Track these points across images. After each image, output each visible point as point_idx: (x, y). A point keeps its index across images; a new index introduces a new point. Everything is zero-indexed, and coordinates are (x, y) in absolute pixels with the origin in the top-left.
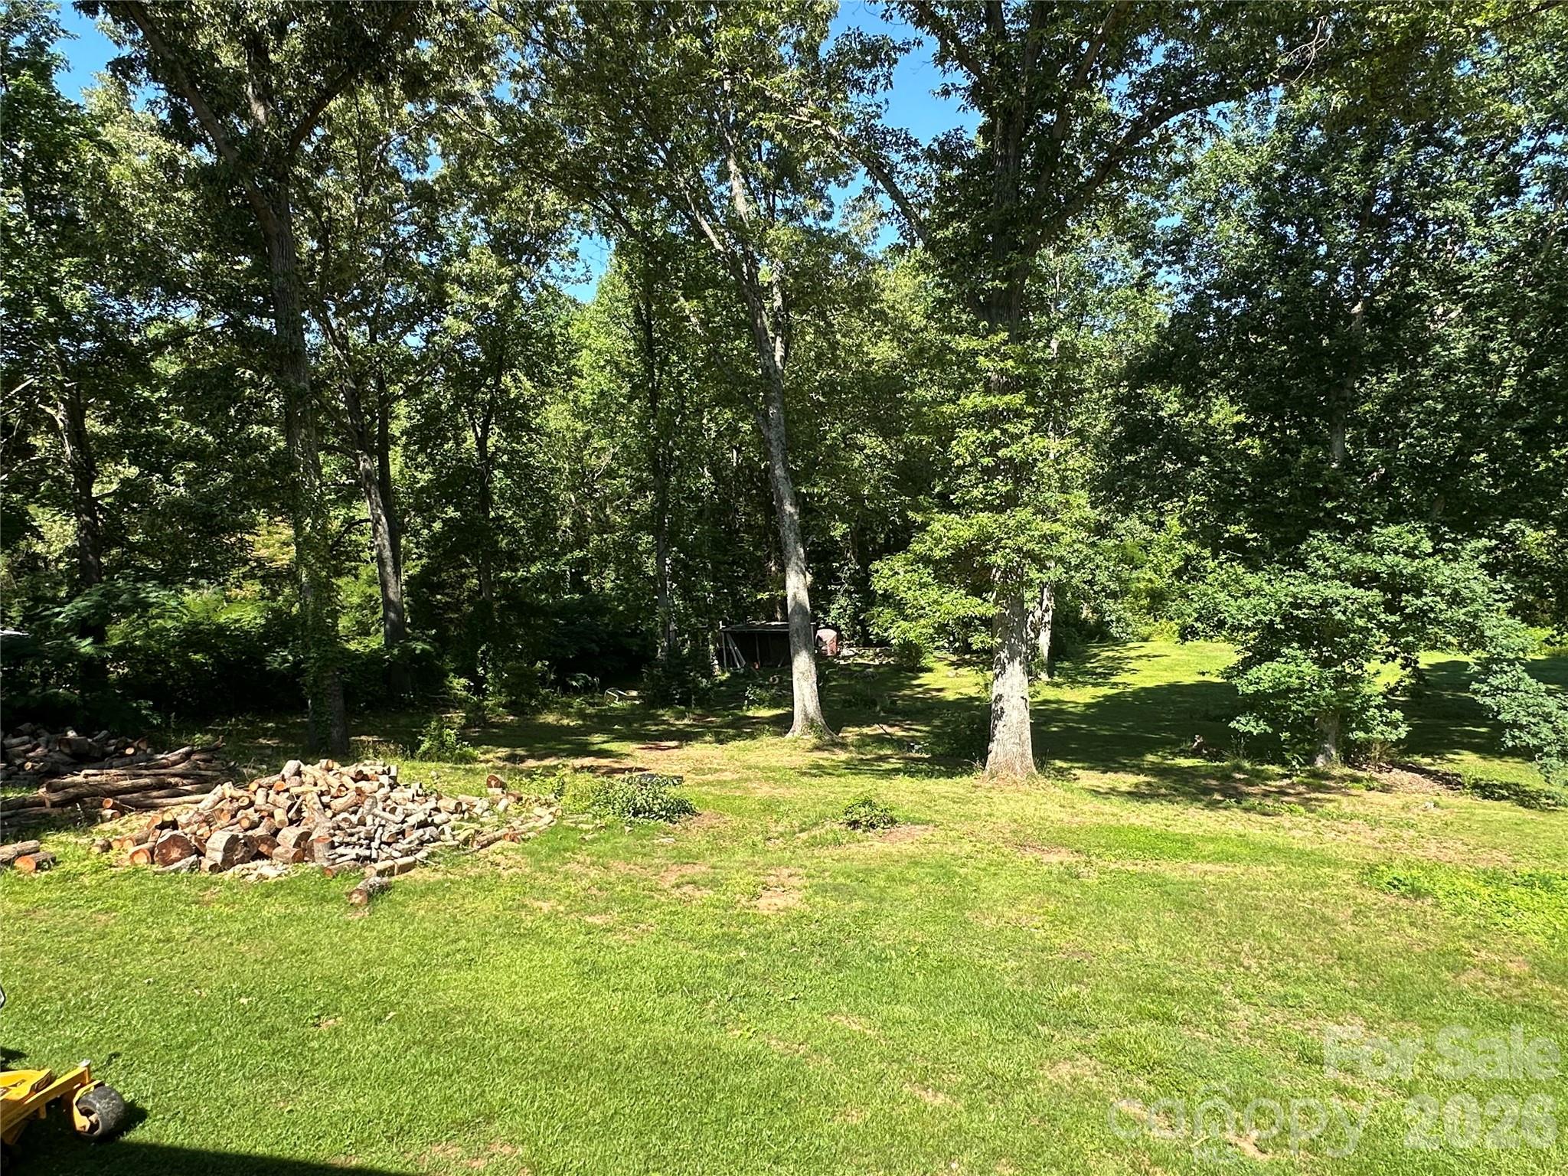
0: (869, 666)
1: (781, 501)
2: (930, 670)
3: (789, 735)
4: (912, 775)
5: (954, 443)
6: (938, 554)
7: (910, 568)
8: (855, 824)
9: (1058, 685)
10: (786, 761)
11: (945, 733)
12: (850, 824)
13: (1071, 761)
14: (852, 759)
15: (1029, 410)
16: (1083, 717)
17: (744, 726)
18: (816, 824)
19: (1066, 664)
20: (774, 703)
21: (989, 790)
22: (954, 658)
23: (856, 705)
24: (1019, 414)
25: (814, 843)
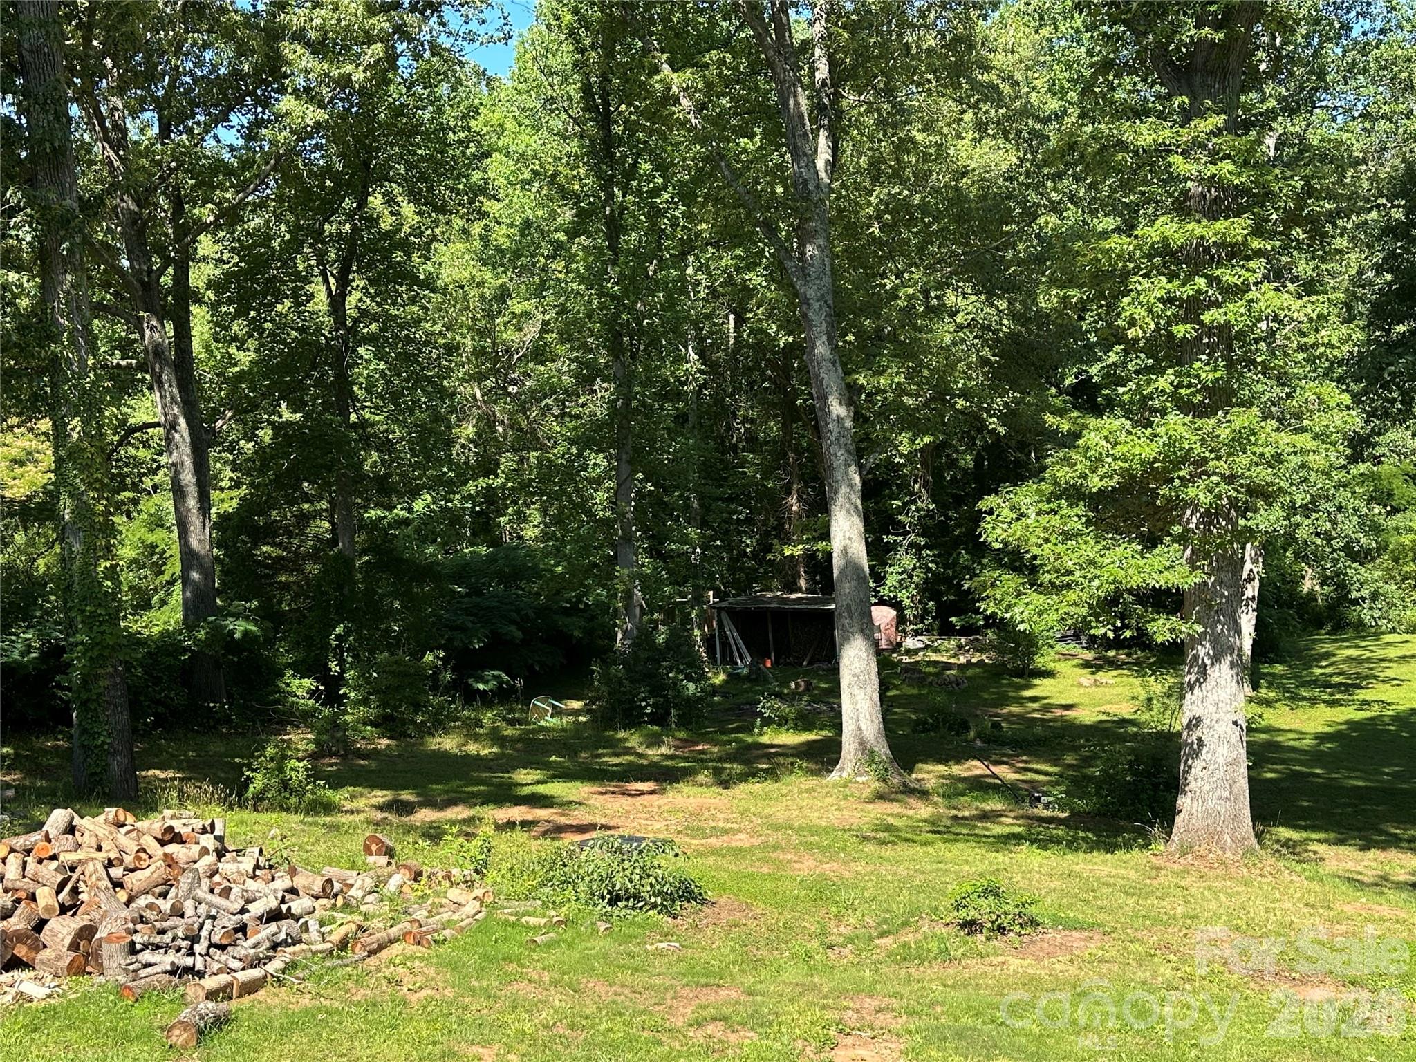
0: (948, 666)
1: (824, 398)
2: (1049, 674)
3: (835, 776)
4: (1044, 843)
5: (1126, 300)
6: (1095, 483)
7: (1046, 507)
8: (970, 926)
9: (1268, 703)
10: (833, 818)
11: (1090, 778)
12: (963, 925)
13: (1305, 829)
14: (940, 817)
15: (1256, 244)
16: (1314, 757)
17: (759, 758)
18: (905, 924)
19: (1279, 669)
20: (804, 722)
21: (1182, 874)
22: (1090, 655)
23: (935, 728)
24: (1236, 252)
25: (905, 956)
